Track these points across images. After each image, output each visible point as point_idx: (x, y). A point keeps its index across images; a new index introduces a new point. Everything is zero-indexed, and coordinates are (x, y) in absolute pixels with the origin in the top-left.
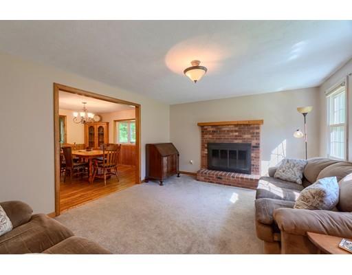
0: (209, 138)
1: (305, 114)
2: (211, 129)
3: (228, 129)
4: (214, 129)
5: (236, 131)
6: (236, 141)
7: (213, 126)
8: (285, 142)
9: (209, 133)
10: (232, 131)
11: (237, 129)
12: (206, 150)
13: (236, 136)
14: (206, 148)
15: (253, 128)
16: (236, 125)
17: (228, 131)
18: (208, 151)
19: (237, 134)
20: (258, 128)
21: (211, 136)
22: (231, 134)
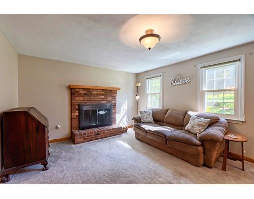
0: (81, 100)
1: (138, 87)
2: (83, 92)
3: (97, 92)
4: (85, 92)
5: (103, 94)
6: (102, 102)
7: (84, 89)
8: (126, 102)
9: (80, 95)
10: (100, 94)
11: (103, 92)
12: (77, 112)
13: (103, 98)
14: (77, 110)
15: (112, 93)
16: (103, 90)
17: (97, 94)
18: (79, 113)
19: (103, 96)
20: (116, 93)
21: (82, 98)
22: (99, 97)
